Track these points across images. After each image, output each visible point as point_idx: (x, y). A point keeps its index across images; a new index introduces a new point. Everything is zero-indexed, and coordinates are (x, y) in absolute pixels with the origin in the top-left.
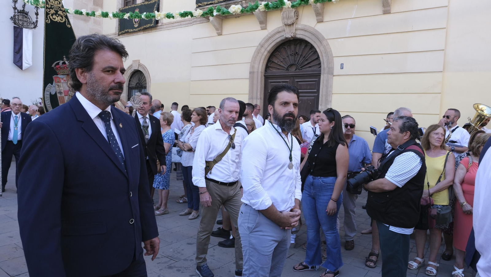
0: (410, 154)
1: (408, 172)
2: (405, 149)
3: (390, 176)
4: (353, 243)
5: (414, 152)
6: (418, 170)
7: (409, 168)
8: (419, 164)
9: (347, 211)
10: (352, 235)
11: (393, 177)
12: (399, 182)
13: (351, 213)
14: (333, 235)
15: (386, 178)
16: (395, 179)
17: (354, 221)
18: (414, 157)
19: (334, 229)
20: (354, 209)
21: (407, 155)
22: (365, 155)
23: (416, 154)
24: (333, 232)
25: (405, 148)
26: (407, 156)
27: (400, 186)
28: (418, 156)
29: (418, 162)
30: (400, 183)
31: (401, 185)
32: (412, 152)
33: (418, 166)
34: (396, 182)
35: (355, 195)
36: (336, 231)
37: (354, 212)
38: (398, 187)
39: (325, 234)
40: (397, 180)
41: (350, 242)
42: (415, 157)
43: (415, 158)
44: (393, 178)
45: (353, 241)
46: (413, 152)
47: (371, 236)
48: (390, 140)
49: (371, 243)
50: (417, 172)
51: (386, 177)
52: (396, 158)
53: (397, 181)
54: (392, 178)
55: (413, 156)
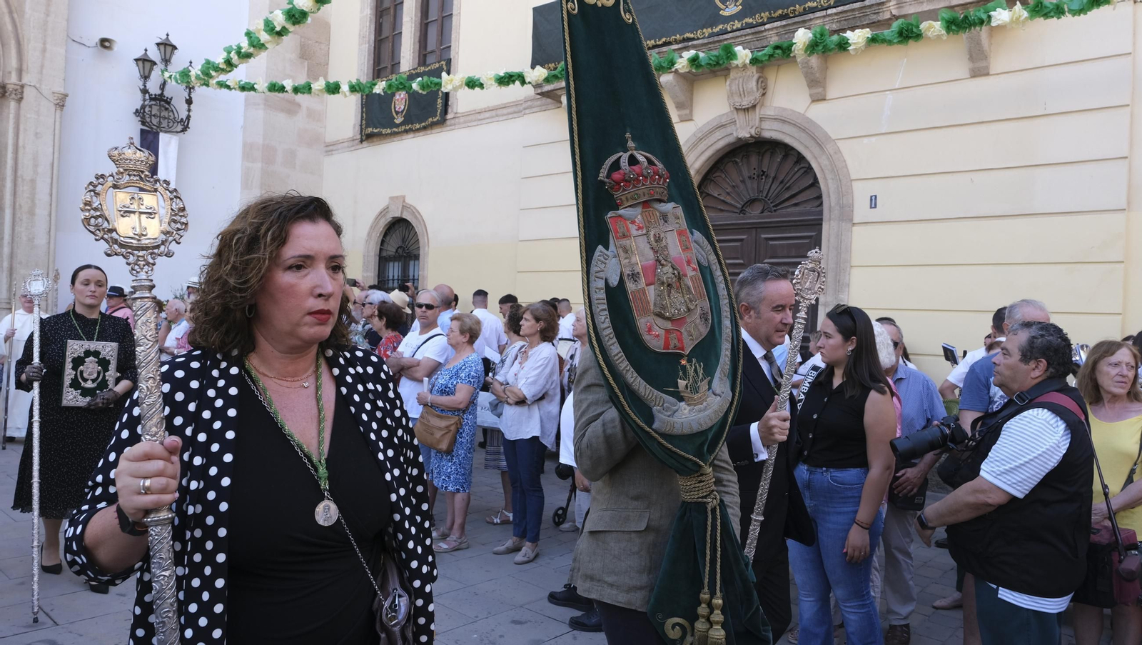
0: (1038, 414)
1: (1036, 460)
2: (1031, 401)
3: (993, 471)
4: (908, 633)
5: (1049, 410)
6: (1061, 455)
7: (1042, 447)
8: (1064, 438)
9: (890, 557)
10: (904, 610)
11: (998, 473)
12: (1015, 486)
13: (900, 556)
14: (863, 611)
15: (982, 477)
16: (1005, 478)
17: (908, 577)
18: (1048, 423)
19: (864, 595)
20: (909, 547)
21: (1031, 417)
23: (1053, 415)
24: (861, 603)
25: (1030, 398)
26: (1031, 419)
27: (1021, 496)
28: (1059, 419)
29: (1060, 435)
30: (1019, 488)
31: (1022, 492)
32: (1044, 408)
33: (1062, 444)
34: (1009, 485)
35: (912, 512)
36: (868, 602)
37: (908, 555)
38: (1014, 499)
39: (843, 608)
40: (1009, 480)
41: (899, 629)
42: (1051, 422)
43: (1052, 425)
44: (998, 475)
45: (907, 626)
46: (1046, 410)
47: (959, 615)
50: (1058, 458)
51: (982, 473)
52: (1005, 426)
53: (1009, 483)
54: (998, 477)
55: (1045, 420)
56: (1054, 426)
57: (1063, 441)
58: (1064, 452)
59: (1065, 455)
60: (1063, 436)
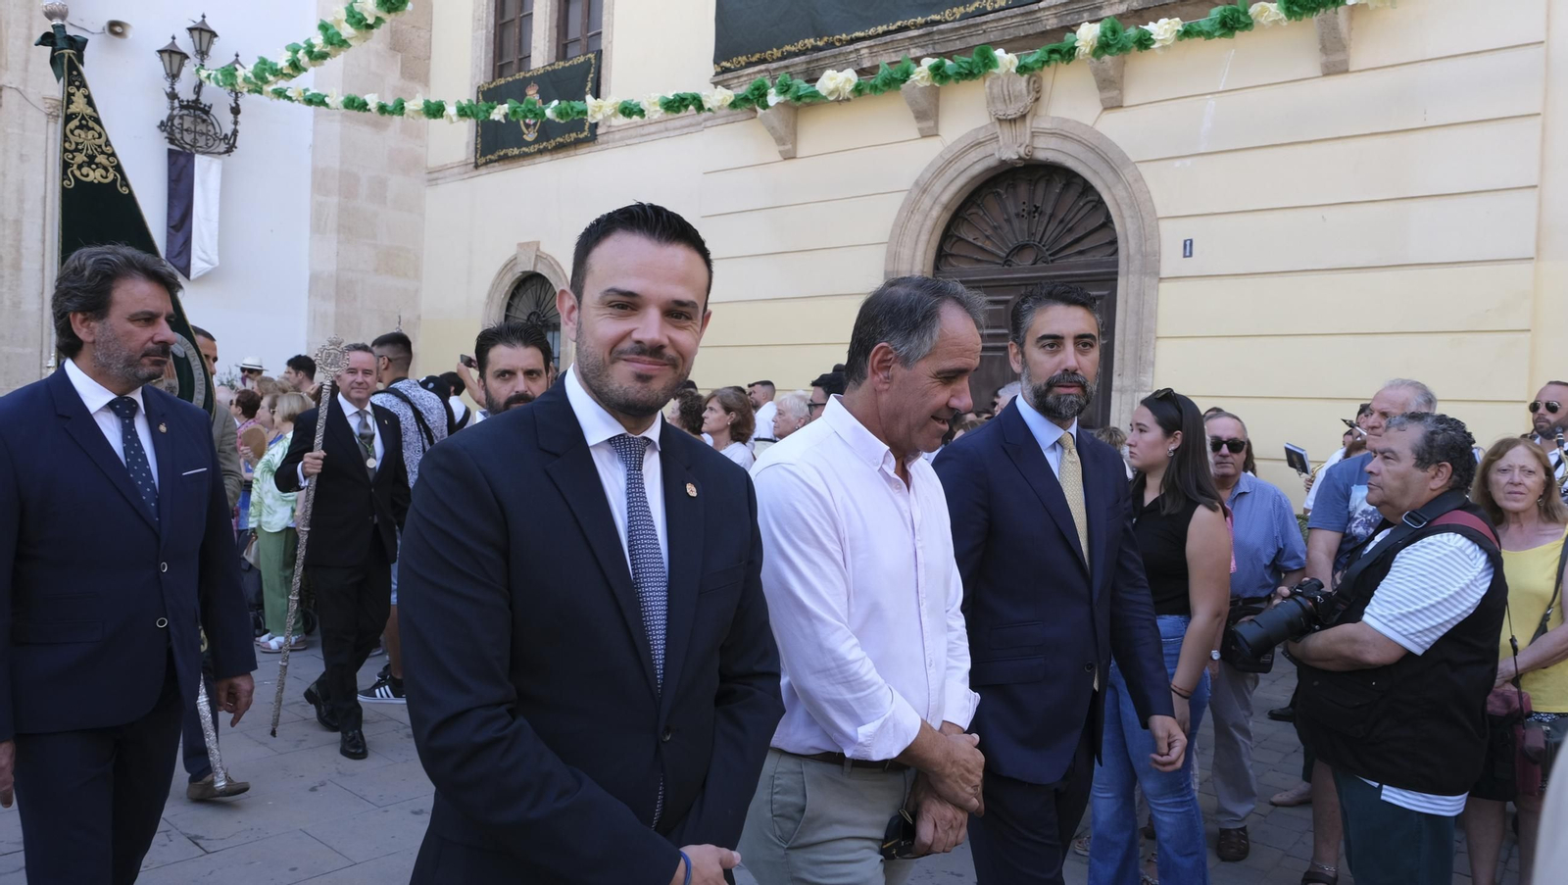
0: (1449, 540)
1: (1446, 604)
2: (1429, 522)
3: (1382, 616)
4: (1245, 838)
5: (1463, 535)
6: (1479, 597)
7: (1449, 590)
8: (1484, 574)
9: (1222, 729)
10: (1242, 810)
11: (1391, 618)
12: (1412, 637)
13: (1238, 736)
14: (1181, 810)
15: (1366, 623)
16: (1399, 626)
17: (1248, 763)
18: (1463, 552)
19: (1183, 789)
20: (1248, 723)
21: (1440, 544)
22: (1280, 541)
23: (1469, 543)
24: (1178, 799)
25: (1428, 519)
26: (1440, 547)
27: (1419, 651)
28: (1477, 548)
29: (1479, 570)
30: (1417, 640)
31: (1421, 646)
32: (1457, 533)
33: (1481, 582)
34: (1404, 636)
35: (1252, 675)
36: (1188, 798)
37: (1246, 733)
38: (1409, 655)
39: (1153, 806)
40: (1405, 630)
41: (1234, 833)
42: (1468, 552)
43: (1468, 556)
44: (1391, 621)
45: (1244, 829)
46: (1459, 536)
47: (1307, 813)
48: (1379, 491)
49: (1309, 838)
50: (1474, 601)
51: (1366, 618)
52: (1398, 555)
53: (1405, 633)
54: (1390, 624)
55: (1460, 549)
56: (1471, 557)
57: (1482, 578)
58: (1483, 593)
59: (1484, 598)
60: (1482, 571)
